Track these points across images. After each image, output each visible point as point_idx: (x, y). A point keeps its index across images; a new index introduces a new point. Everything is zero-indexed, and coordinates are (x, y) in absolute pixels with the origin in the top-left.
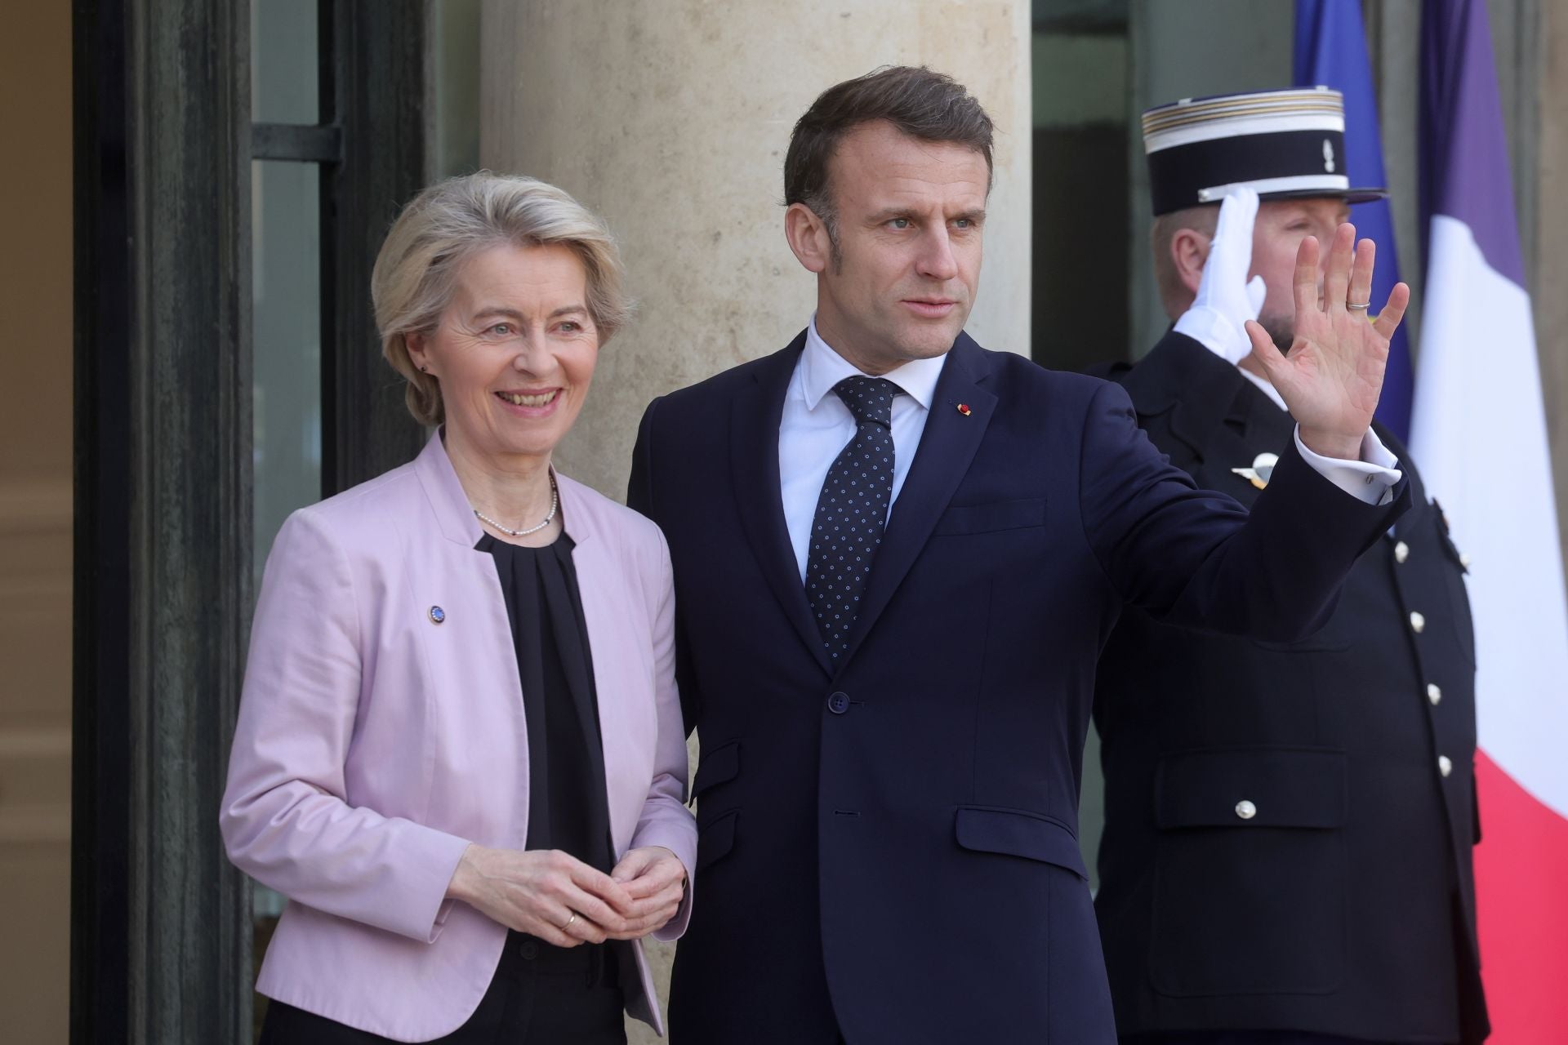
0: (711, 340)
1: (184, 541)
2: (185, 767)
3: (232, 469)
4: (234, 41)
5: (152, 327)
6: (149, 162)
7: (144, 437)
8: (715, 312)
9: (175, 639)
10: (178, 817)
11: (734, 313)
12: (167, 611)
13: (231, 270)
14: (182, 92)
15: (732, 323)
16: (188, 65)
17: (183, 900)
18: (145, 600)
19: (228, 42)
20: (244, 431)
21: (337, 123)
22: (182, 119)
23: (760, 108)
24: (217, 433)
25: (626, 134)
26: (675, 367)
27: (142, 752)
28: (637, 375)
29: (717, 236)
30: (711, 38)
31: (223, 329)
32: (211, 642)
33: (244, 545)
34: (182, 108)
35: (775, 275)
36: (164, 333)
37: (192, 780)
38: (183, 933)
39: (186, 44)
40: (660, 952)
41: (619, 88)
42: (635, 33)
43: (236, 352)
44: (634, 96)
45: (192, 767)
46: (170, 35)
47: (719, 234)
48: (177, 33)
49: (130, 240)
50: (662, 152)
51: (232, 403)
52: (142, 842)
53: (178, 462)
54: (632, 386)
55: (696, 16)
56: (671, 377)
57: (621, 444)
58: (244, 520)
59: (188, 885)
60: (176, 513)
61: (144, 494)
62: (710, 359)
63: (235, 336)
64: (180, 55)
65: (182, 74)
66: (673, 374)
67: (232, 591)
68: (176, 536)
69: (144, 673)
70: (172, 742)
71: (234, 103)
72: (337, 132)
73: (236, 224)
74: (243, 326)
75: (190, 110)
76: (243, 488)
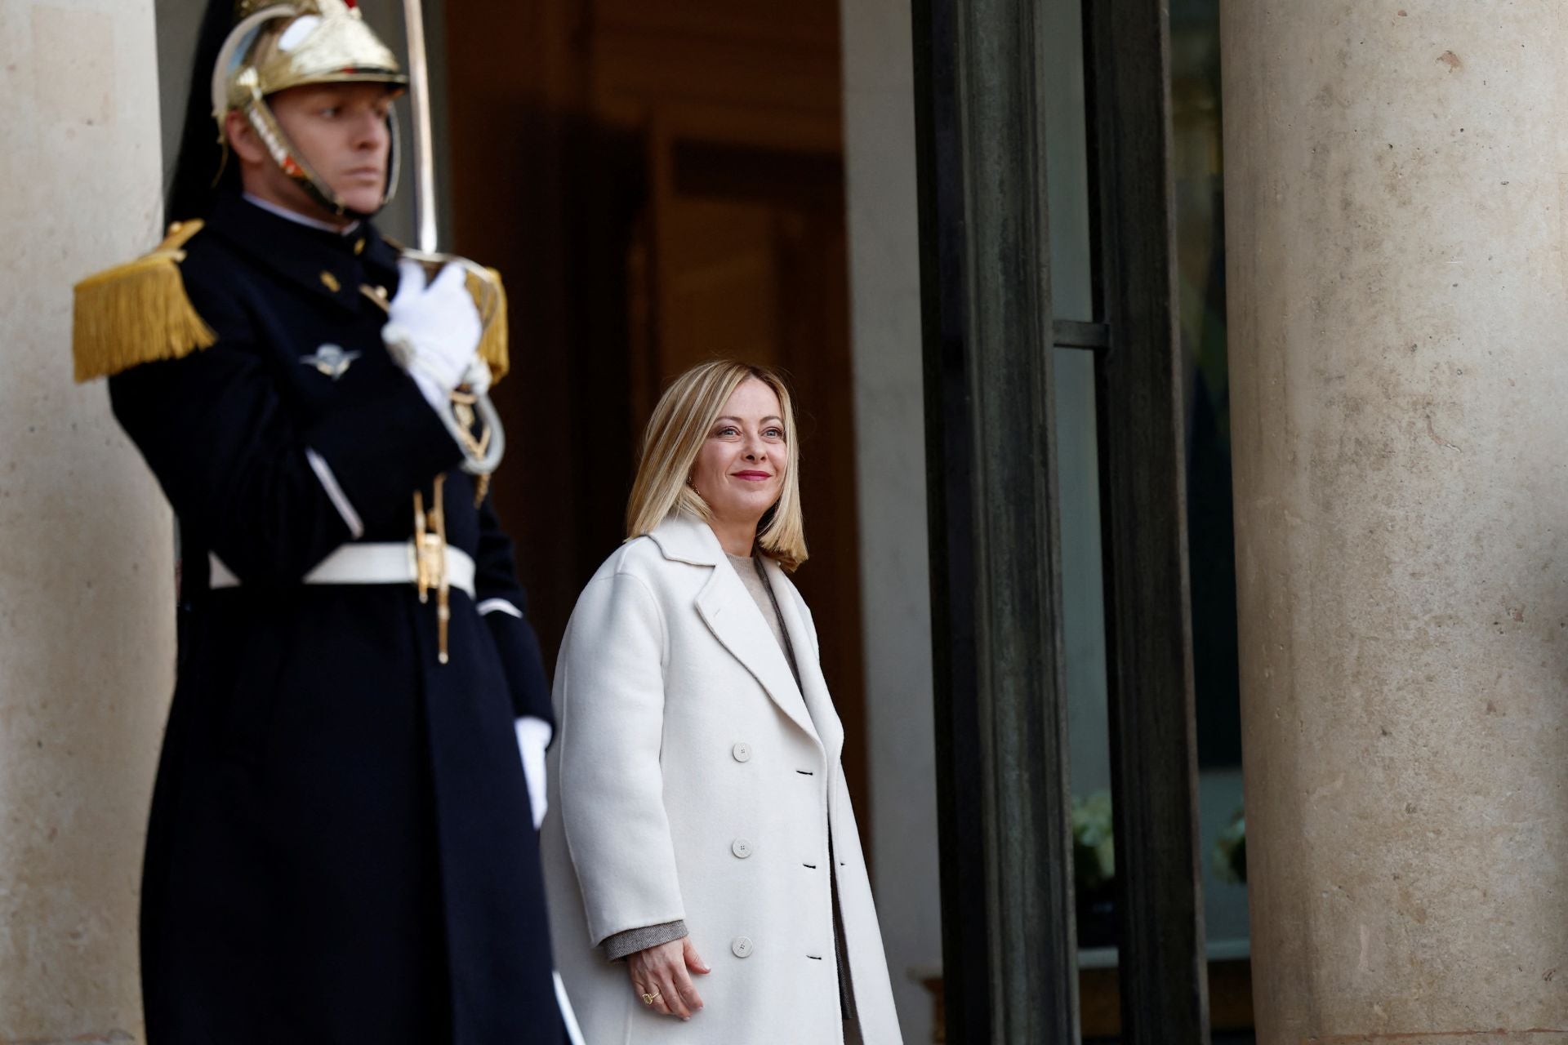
0: (1412, 424)
1: (1013, 613)
2: (1020, 776)
3: (1046, 559)
4: (1038, 250)
5: (985, 460)
6: (980, 342)
7: (982, 540)
8: (1415, 404)
9: (1009, 684)
10: (1016, 811)
11: (1428, 404)
12: (1003, 664)
13: (1041, 417)
14: (1001, 292)
15: (1427, 411)
16: (1005, 272)
17: (1023, 872)
18: (986, 657)
19: (1034, 253)
20: (1054, 531)
21: (1107, 320)
22: (1002, 310)
23: (1443, 253)
24: (1034, 535)
25: (1342, 277)
26: (1386, 445)
27: (989, 765)
28: (1356, 453)
29: (1414, 348)
30: (1403, 204)
31: (1036, 458)
32: (1036, 684)
33: (1057, 613)
34: (1002, 302)
35: (1459, 374)
36: (994, 464)
37: (1026, 786)
38: (1024, 895)
39: (1003, 257)
40: (1392, 877)
41: (1336, 244)
42: (1346, 204)
43: (1046, 475)
44: (1348, 250)
45: (1026, 776)
46: (992, 252)
47: (1416, 346)
48: (996, 250)
49: (968, 398)
50: (1370, 289)
51: (1045, 511)
52: (992, 833)
53: (1007, 557)
54: (1353, 461)
55: (1392, 188)
56: (1383, 453)
57: (1347, 504)
58: (1056, 596)
59: (1026, 861)
60: (1006, 593)
61: (983, 579)
62: (1412, 438)
63: (1045, 463)
64: (999, 266)
65: (1001, 279)
66: (1384, 451)
67: (1049, 648)
68: (1008, 609)
69: (989, 709)
70: (1011, 759)
71: (1040, 296)
72: (1107, 326)
73: (1043, 382)
74: (1051, 456)
75: (1008, 304)
76: (1055, 573)
